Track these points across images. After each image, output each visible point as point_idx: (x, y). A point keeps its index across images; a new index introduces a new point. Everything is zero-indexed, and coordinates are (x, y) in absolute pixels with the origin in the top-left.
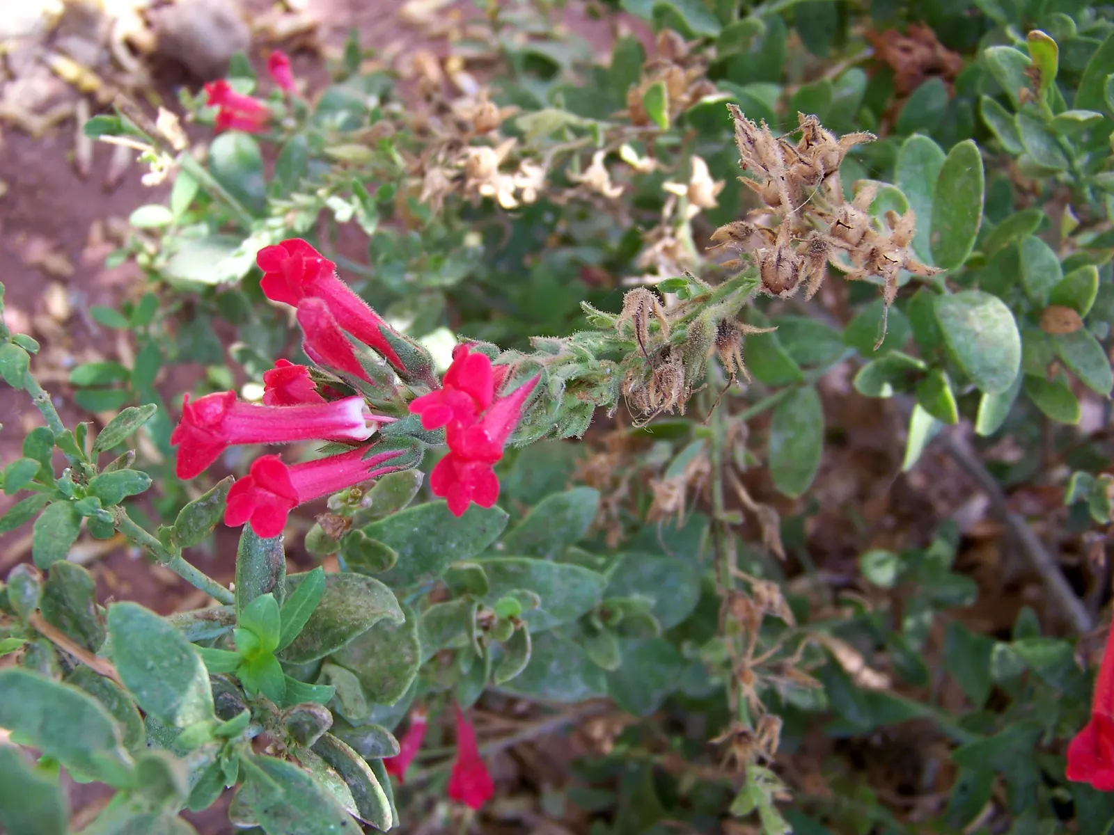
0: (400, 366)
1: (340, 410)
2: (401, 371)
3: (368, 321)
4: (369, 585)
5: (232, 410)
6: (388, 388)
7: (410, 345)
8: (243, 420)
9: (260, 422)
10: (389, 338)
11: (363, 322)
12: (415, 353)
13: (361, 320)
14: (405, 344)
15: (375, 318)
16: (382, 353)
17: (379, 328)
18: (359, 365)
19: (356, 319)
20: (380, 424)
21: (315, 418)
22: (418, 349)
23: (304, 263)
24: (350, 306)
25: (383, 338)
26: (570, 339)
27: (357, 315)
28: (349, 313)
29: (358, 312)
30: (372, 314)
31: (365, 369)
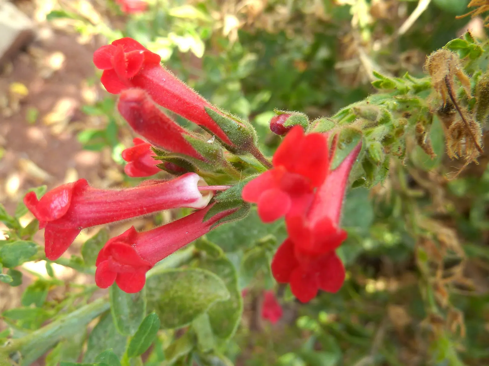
0: (227, 141)
1: (178, 187)
2: (228, 145)
3: (194, 104)
4: (206, 277)
5: (81, 199)
6: (218, 162)
7: (234, 122)
8: (91, 207)
9: (108, 207)
10: (215, 118)
11: (191, 105)
12: (239, 129)
13: (188, 104)
14: (229, 122)
15: (201, 100)
16: (211, 131)
17: (205, 110)
18: (191, 146)
19: (184, 103)
20: (216, 193)
21: (157, 196)
22: (241, 124)
23: (125, 57)
24: (177, 92)
25: (210, 117)
26: (368, 103)
27: (184, 100)
28: (177, 98)
29: (185, 97)
30: (198, 98)
31: (196, 150)
